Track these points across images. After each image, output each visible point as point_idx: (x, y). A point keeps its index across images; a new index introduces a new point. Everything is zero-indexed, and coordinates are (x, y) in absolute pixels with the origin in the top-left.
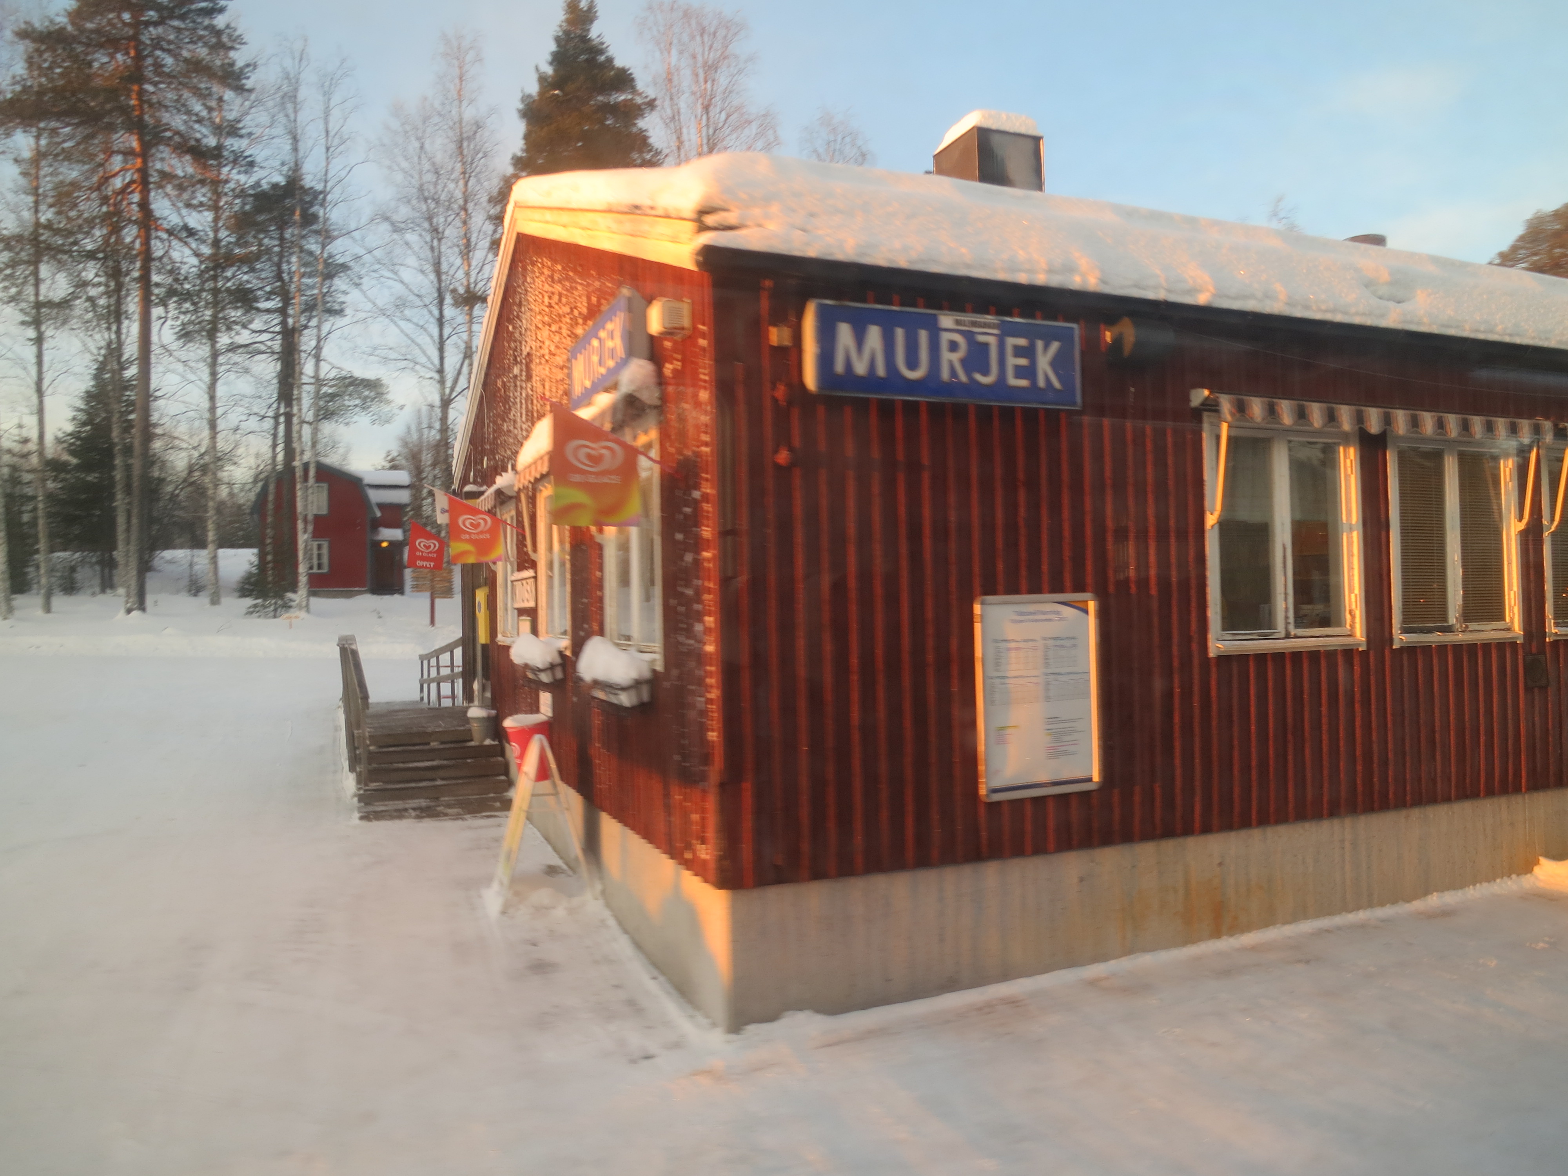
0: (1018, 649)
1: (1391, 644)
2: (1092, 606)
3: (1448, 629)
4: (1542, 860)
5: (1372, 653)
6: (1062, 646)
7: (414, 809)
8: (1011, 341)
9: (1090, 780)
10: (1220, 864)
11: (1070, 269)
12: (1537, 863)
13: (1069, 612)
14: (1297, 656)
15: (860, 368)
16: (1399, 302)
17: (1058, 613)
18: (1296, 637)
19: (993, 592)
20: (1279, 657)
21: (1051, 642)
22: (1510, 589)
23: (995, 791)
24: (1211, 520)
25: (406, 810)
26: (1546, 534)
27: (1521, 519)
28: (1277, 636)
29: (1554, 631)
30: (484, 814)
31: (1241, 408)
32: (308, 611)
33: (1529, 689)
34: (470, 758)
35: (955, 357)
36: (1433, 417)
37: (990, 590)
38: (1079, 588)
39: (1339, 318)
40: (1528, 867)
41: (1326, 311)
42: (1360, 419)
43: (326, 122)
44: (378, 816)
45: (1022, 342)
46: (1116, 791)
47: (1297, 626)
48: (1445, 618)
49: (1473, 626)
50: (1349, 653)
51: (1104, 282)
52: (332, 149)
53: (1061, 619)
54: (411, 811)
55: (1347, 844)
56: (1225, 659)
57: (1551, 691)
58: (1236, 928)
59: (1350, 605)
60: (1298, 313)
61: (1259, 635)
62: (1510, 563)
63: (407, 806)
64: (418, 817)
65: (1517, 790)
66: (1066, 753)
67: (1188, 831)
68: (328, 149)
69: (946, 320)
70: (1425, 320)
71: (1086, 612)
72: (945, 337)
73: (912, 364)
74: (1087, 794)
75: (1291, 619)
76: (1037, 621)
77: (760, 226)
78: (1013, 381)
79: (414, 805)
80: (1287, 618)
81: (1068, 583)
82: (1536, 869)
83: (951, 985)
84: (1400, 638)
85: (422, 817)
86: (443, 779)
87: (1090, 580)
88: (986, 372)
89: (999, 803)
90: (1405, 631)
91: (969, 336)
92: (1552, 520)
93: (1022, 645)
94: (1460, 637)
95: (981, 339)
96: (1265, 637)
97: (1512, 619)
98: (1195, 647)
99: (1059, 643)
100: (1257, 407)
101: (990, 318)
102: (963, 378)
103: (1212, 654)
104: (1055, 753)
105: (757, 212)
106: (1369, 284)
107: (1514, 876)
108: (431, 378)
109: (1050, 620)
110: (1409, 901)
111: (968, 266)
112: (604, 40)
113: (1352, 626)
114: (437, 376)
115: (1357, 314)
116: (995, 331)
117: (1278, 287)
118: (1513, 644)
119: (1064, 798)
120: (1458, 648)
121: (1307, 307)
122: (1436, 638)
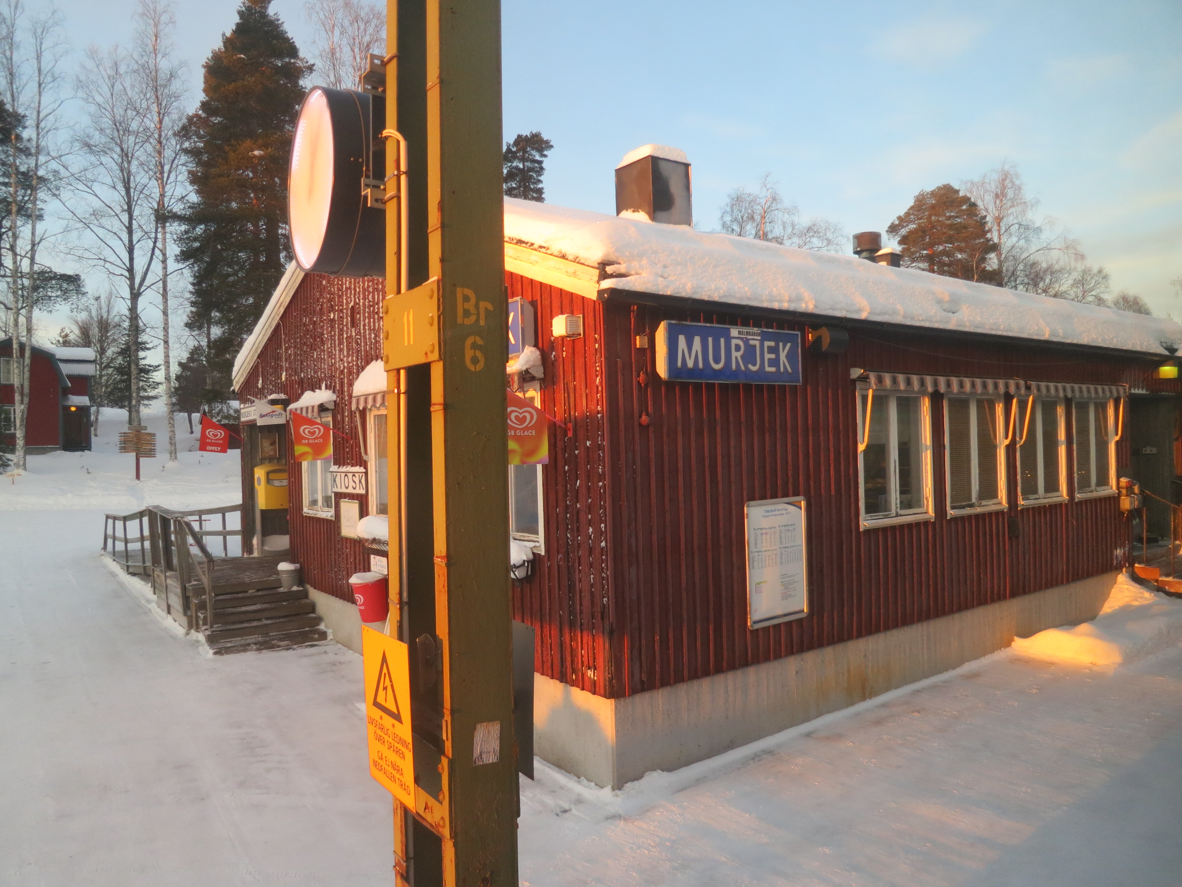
0: (766, 534)
1: (946, 517)
2: (803, 504)
3: (971, 506)
4: (1016, 638)
5: (937, 523)
6: (788, 530)
7: (255, 644)
8: (767, 344)
9: (803, 611)
10: (865, 656)
11: (799, 299)
12: (1013, 640)
13: (791, 508)
14: (902, 527)
15: (690, 364)
16: (953, 313)
17: (786, 510)
18: (901, 515)
19: (753, 499)
20: (893, 528)
21: (783, 528)
22: (1001, 480)
23: (755, 622)
24: (861, 447)
25: (249, 645)
26: (1018, 446)
27: (1007, 438)
28: (892, 515)
29: (1022, 503)
30: (307, 644)
31: (880, 380)
32: (25, 469)
33: (1010, 538)
34: (285, 601)
35: (739, 354)
36: (969, 381)
37: (752, 498)
38: (796, 494)
39: (927, 324)
40: (1008, 644)
41: (923, 320)
42: (936, 384)
43: (39, 62)
44: (227, 651)
45: (772, 344)
46: (815, 617)
47: (901, 509)
48: (970, 498)
49: (984, 503)
50: (926, 523)
51: (816, 306)
52: (43, 86)
53: (787, 514)
54: (252, 645)
55: (925, 638)
56: (868, 531)
57: (1020, 538)
58: (873, 694)
59: (926, 494)
60: (909, 322)
61: (883, 515)
62: (1000, 464)
63: (248, 642)
64: (258, 650)
65: (1005, 598)
66: (791, 596)
67: (850, 638)
68: (40, 85)
69: (734, 332)
70: (968, 324)
71: (801, 509)
72: (734, 342)
73: (717, 361)
74: (800, 621)
75: (898, 505)
76: (775, 515)
77: (637, 274)
78: (768, 369)
79: (253, 640)
80: (896, 504)
81: (791, 492)
82: (1013, 644)
83: (731, 745)
84: (951, 512)
85: (262, 650)
86: (267, 619)
87: (802, 488)
88: (754, 364)
89: (757, 630)
90: (953, 508)
91: (746, 341)
92: (1021, 438)
93: (768, 531)
94: (978, 510)
95: (752, 342)
96: (886, 517)
97: (1002, 497)
98: (853, 525)
99: (787, 528)
100: (887, 379)
101: (755, 330)
102: (743, 368)
103: (861, 529)
104: (785, 597)
105: (635, 264)
106: (939, 302)
107: (1003, 649)
108: (122, 275)
109: (783, 514)
110: (954, 669)
111: (749, 299)
112: (279, 17)
113: (927, 507)
114: (126, 274)
115: (936, 322)
116: (759, 338)
117: (899, 307)
118: (1002, 512)
119: (789, 624)
120: (977, 516)
121: (913, 318)
122: (968, 511)
